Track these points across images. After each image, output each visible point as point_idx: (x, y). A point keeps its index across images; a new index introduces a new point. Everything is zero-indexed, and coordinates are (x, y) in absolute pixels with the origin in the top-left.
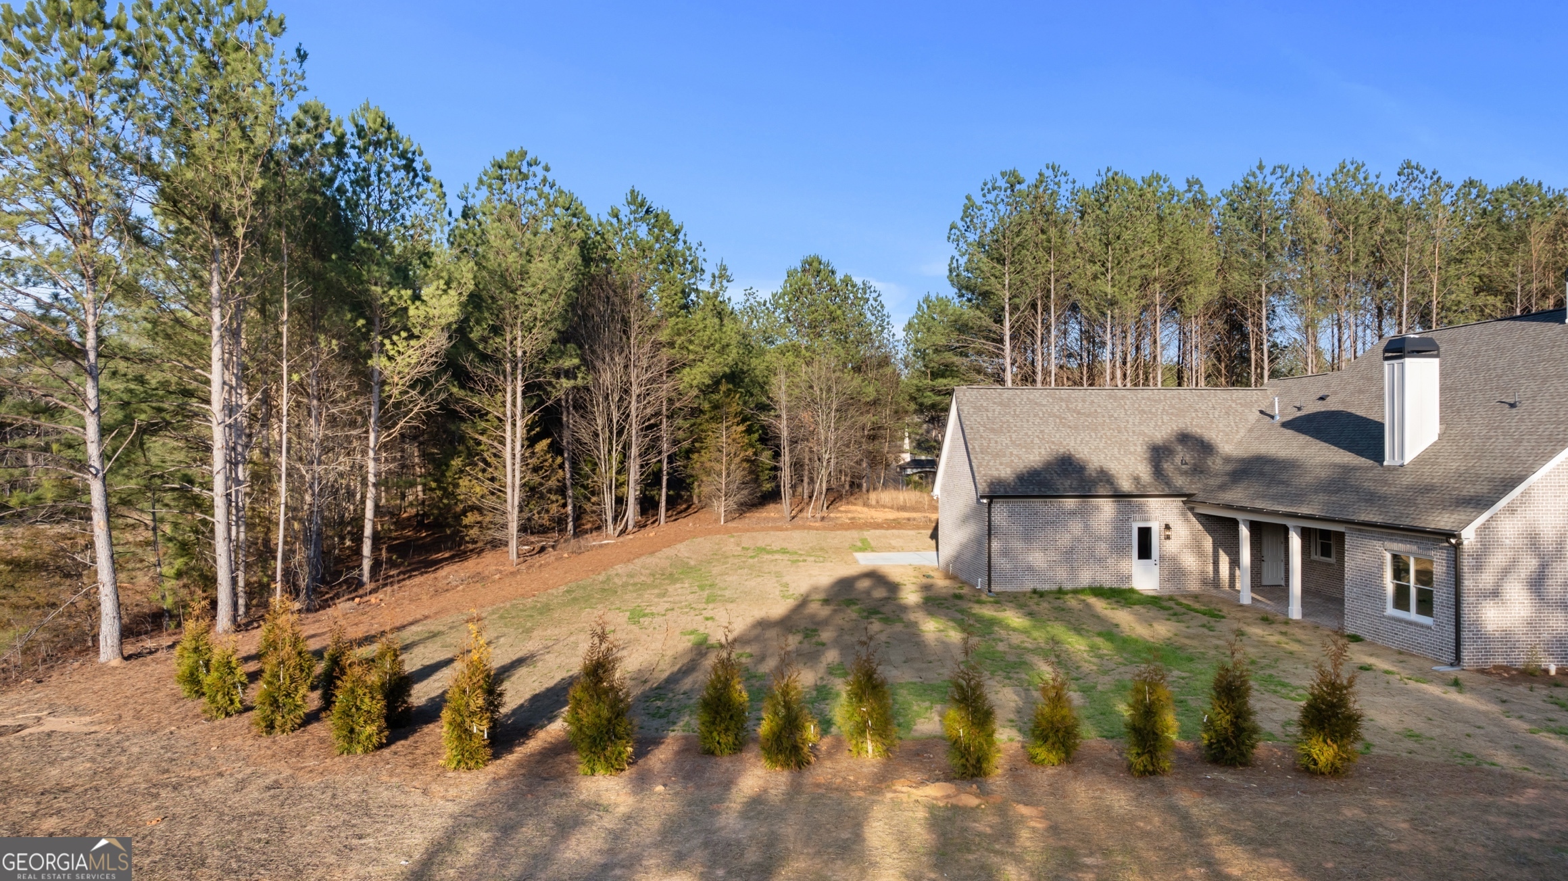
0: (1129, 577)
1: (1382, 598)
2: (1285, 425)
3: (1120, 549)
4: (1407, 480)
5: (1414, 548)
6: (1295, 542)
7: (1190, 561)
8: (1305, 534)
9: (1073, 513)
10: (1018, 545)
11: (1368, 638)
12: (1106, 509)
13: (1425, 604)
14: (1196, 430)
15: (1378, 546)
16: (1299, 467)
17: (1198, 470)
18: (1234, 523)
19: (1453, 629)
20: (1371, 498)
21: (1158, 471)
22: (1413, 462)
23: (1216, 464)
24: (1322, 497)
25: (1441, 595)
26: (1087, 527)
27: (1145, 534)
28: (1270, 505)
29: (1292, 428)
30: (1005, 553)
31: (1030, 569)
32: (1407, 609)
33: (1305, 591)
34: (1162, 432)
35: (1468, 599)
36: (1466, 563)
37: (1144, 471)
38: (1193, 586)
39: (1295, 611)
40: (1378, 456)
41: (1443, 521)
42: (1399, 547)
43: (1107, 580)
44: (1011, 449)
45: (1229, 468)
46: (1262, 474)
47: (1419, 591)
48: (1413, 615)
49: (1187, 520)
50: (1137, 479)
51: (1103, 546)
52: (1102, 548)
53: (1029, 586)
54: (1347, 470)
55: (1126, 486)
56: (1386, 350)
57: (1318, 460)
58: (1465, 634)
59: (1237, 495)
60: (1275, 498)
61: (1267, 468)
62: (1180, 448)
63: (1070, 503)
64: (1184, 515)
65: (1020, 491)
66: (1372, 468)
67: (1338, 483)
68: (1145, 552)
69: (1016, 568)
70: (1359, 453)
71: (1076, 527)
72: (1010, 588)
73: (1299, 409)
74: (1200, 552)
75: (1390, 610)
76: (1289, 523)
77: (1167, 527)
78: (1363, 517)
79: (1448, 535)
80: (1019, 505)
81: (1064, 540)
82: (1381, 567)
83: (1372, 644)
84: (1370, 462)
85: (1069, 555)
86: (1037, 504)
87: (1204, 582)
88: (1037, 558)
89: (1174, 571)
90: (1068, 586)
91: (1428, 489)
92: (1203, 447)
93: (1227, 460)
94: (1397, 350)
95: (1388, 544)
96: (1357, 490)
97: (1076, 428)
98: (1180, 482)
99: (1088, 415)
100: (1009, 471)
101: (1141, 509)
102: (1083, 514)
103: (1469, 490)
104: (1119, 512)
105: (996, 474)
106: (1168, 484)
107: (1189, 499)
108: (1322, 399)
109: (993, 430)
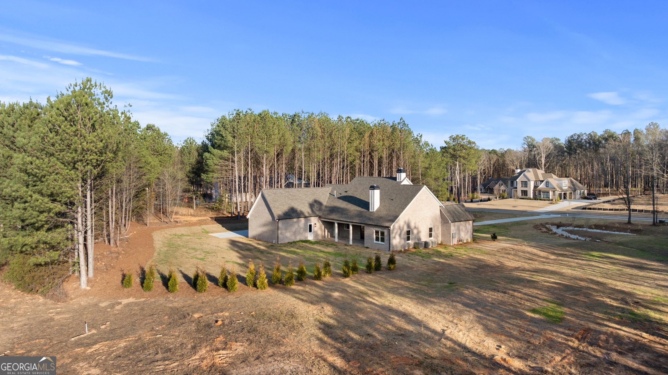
0: (307, 237)
1: (373, 239)
2: (339, 198)
3: (305, 230)
4: (376, 215)
5: (381, 229)
6: (351, 228)
7: (319, 232)
8: (353, 226)
9: (296, 222)
10: (284, 231)
11: (370, 247)
12: (302, 220)
13: (383, 240)
14: (317, 199)
15: (372, 229)
16: (348, 210)
17: (320, 210)
18: (333, 224)
19: (388, 244)
20: (370, 219)
21: (312, 211)
22: (376, 211)
23: (323, 208)
24: (357, 218)
25: (386, 238)
26: (299, 226)
27: (310, 226)
28: (343, 219)
29: (341, 199)
30: (281, 234)
31: (287, 237)
32: (379, 241)
33: (353, 239)
34: (311, 200)
35: (391, 239)
36: (391, 232)
37: (309, 210)
38: (320, 238)
39: (351, 243)
40: (368, 209)
41: (387, 224)
42: (377, 229)
43: (303, 238)
44: (280, 206)
45: (327, 209)
46: (338, 211)
47: (376, 237)
48: (380, 242)
49: (319, 222)
50: (308, 213)
51: (302, 230)
52: (302, 231)
53: (287, 241)
54: (361, 212)
55: (307, 215)
56: (370, 188)
57: (352, 209)
58: (391, 245)
59: (334, 216)
60: (345, 218)
61: (339, 210)
62: (315, 204)
63: (295, 220)
64: (318, 221)
65: (285, 217)
66: (366, 212)
67: (360, 215)
68: (310, 231)
69: (283, 237)
70: (362, 208)
71: (296, 226)
72: (282, 242)
73: (341, 194)
74: (321, 230)
75: (375, 242)
76: (350, 223)
77: (315, 224)
78: (369, 223)
79: (388, 227)
80: (284, 221)
81: (294, 229)
82: (373, 233)
83: (371, 248)
84: (366, 210)
85: (295, 233)
86: (288, 220)
87: (322, 237)
88: (288, 234)
89: (316, 235)
90: (295, 241)
91: (381, 218)
92: (320, 204)
93: (326, 207)
94: (373, 188)
95: (375, 228)
96: (365, 217)
97: (292, 200)
98: (317, 213)
99: (294, 196)
100: (281, 212)
101: (310, 220)
102: (298, 222)
103: (390, 218)
104: (305, 221)
105: (278, 213)
106: (315, 213)
107: (320, 217)
108: (346, 192)
109: (274, 201)
